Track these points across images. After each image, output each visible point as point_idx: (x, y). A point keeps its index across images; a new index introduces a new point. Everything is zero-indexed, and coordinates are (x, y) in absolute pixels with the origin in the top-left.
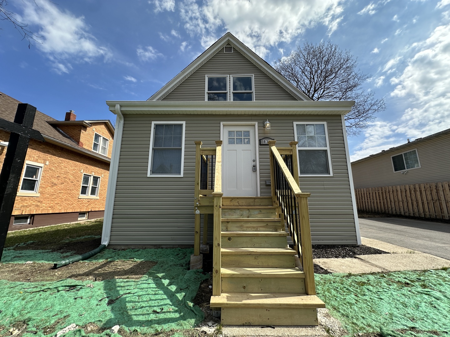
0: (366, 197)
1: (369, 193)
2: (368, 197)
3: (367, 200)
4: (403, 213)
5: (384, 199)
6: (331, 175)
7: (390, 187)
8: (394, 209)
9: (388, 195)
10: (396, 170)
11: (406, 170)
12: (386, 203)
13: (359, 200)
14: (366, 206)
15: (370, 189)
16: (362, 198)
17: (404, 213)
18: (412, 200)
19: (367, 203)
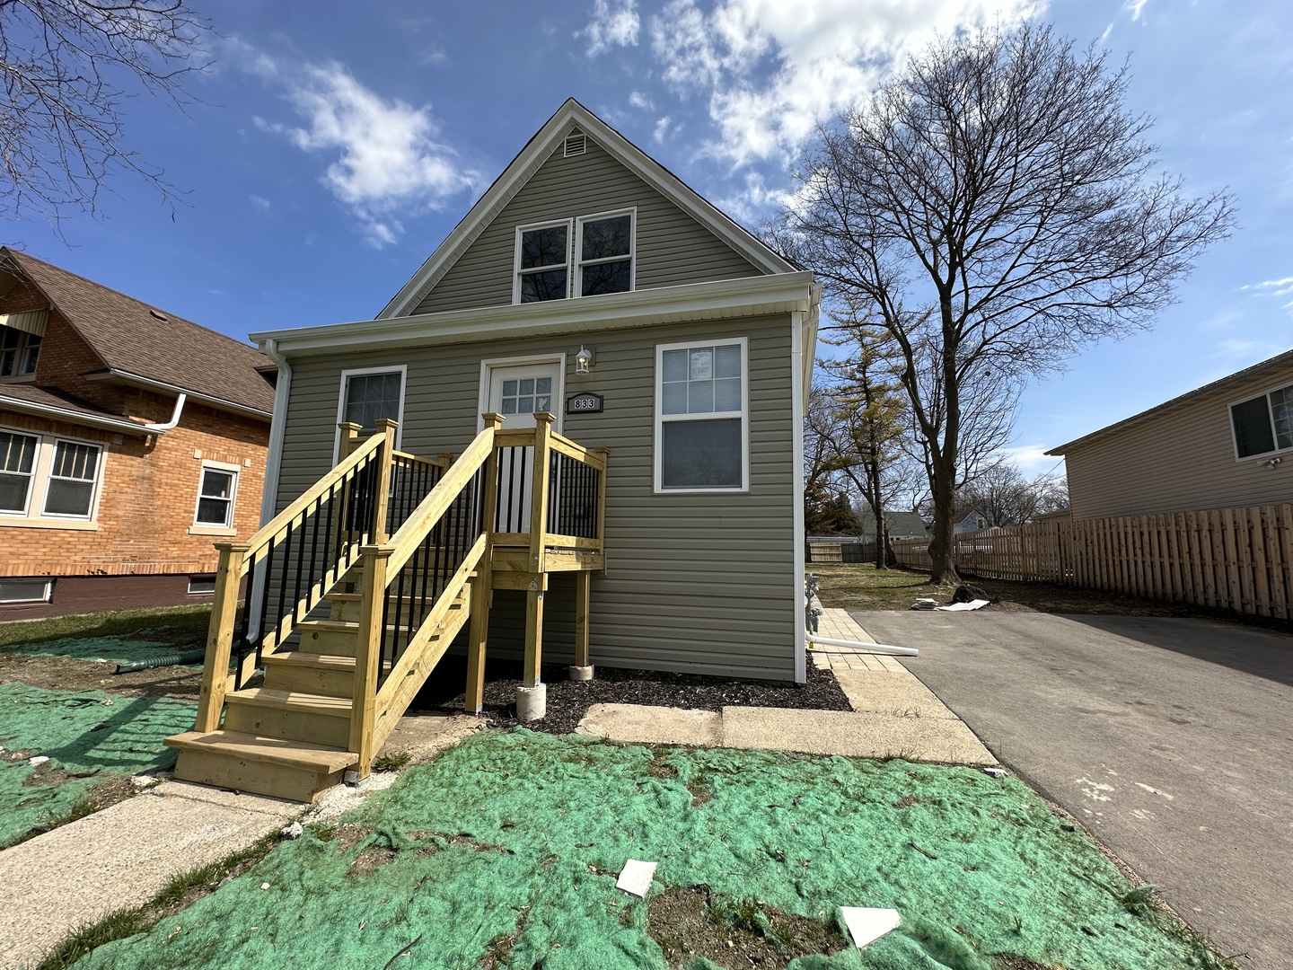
0: (1131, 547)
1: (1142, 534)
2: (1138, 545)
3: (1135, 555)
4: (1237, 606)
5: (1184, 553)
6: (745, 487)
7: (1204, 515)
8: (1211, 590)
9: (1195, 542)
10: (1244, 453)
11: (1278, 451)
12: (1187, 569)
13: (1110, 555)
14: (1129, 577)
15: (1144, 519)
16: (1120, 551)
17: (1243, 605)
18: (1270, 560)
19: (1132, 567)
